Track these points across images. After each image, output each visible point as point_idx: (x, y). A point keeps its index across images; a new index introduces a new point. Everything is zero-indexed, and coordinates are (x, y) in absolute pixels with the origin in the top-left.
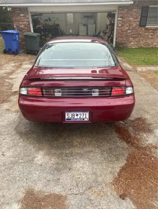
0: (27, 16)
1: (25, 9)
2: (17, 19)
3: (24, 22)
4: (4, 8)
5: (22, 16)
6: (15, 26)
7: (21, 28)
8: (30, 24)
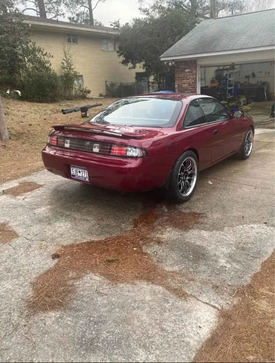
0: (194, 72)
1: (193, 62)
2: (181, 76)
3: (188, 80)
4: (165, 63)
5: (187, 72)
6: (176, 86)
7: (184, 88)
8: (196, 83)
